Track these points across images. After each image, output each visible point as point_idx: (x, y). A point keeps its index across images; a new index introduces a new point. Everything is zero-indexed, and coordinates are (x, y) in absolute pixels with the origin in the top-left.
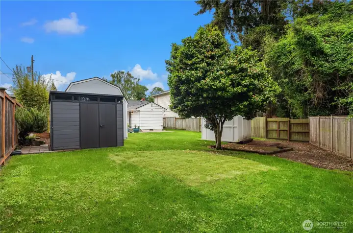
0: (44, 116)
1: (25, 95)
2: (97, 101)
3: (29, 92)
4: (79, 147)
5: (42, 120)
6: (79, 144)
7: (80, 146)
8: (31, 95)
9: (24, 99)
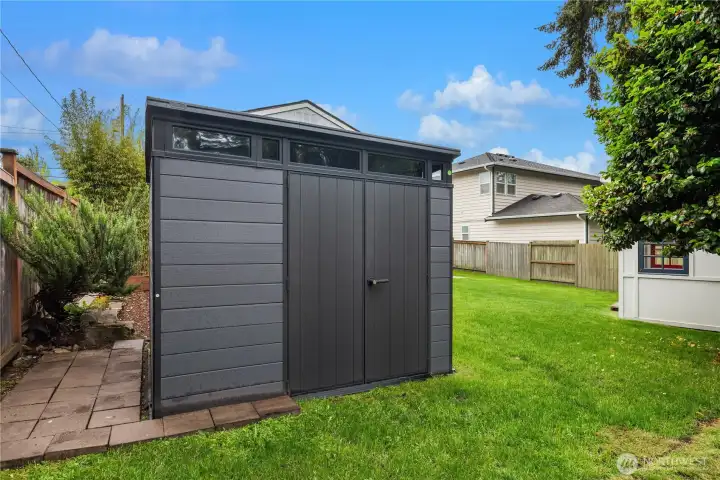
0: (129, 231)
1: (91, 168)
2: (355, 165)
3: (100, 160)
4: (279, 387)
5: (119, 248)
6: (279, 375)
7: (286, 385)
8: (107, 168)
9: (88, 179)
